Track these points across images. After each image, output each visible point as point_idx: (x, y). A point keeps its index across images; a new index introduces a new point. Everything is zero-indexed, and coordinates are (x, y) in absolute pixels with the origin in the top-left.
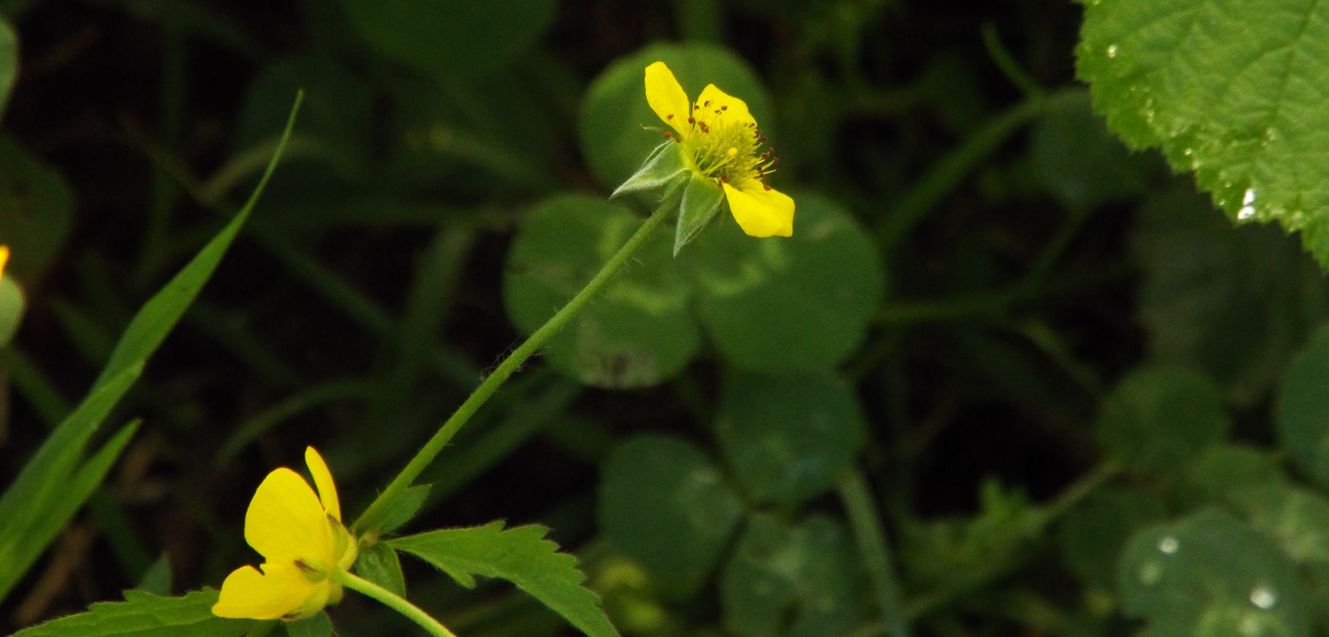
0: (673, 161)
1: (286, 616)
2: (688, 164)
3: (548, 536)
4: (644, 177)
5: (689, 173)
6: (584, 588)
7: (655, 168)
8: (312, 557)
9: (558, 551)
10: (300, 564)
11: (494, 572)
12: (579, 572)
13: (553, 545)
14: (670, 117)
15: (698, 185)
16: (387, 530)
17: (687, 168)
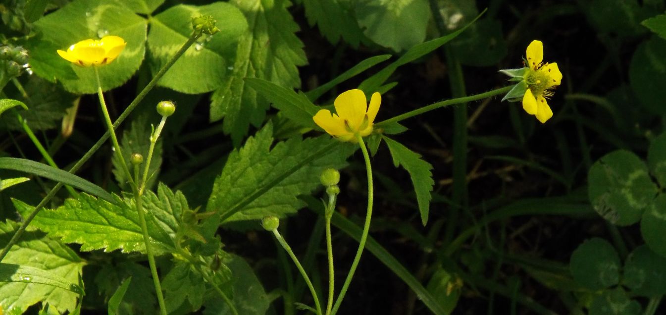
0: (523, 73)
1: (334, 136)
2: (525, 77)
3: (431, 171)
4: (512, 72)
5: (523, 79)
6: (429, 193)
7: (516, 71)
8: (351, 123)
9: (431, 177)
10: (346, 122)
11: (407, 167)
12: (432, 187)
13: (430, 174)
14: (530, 59)
15: (523, 84)
16: (386, 133)
17: (523, 77)
